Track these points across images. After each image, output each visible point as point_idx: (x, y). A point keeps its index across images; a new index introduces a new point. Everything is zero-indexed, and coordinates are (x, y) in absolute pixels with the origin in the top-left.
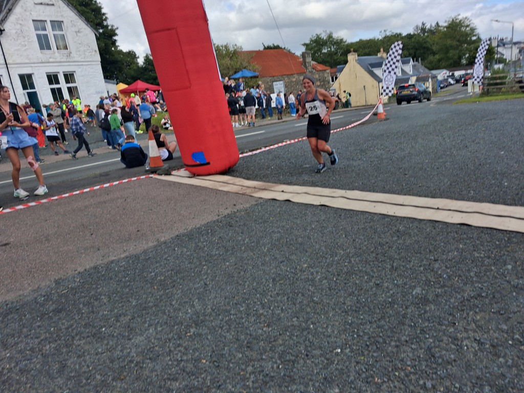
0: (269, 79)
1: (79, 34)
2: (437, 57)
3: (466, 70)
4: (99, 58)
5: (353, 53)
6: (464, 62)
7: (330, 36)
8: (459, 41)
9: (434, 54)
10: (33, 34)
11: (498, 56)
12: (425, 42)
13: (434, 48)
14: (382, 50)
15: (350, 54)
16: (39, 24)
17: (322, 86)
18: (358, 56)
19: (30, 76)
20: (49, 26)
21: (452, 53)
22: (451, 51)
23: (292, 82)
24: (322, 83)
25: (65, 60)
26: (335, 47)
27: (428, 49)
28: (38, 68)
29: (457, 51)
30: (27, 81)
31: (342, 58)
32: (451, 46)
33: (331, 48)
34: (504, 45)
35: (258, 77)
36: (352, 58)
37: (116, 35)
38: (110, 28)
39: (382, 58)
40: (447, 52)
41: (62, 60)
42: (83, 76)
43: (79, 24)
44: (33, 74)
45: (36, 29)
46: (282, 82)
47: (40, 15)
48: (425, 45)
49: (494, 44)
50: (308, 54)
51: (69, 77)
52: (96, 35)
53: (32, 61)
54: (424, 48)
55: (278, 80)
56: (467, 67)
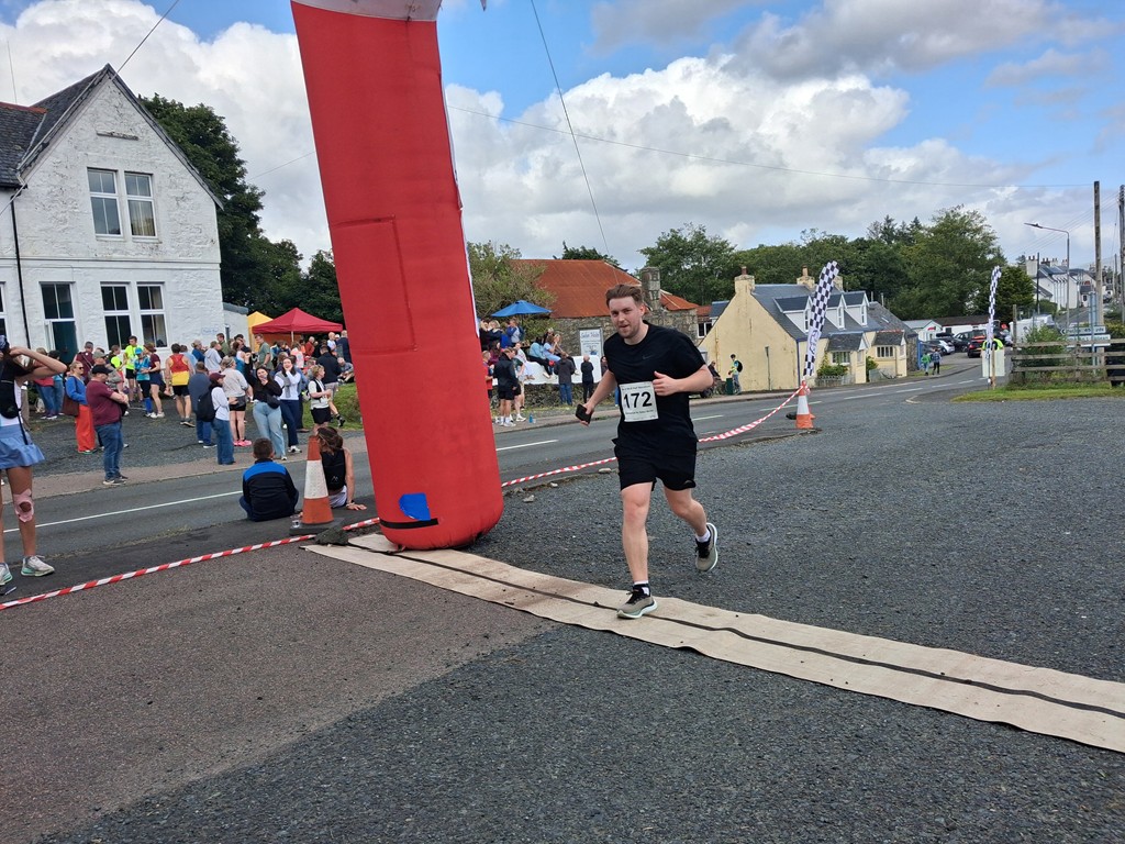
0: (570, 323)
1: (182, 204)
2: (916, 291)
3: (975, 323)
4: (217, 257)
5: (747, 276)
6: (970, 305)
7: (700, 236)
8: (959, 261)
9: (911, 284)
10: (85, 199)
11: (1041, 297)
12: (893, 260)
13: (911, 274)
14: (805, 271)
15: (740, 277)
16: (101, 177)
18: (756, 282)
19: (64, 288)
20: (121, 183)
21: (947, 286)
22: (945, 282)
25: (146, 257)
26: (709, 258)
27: (899, 274)
28: (86, 270)
29: (958, 283)
30: (57, 298)
31: (723, 283)
32: (945, 271)
33: (699, 260)
34: (1050, 275)
35: (548, 318)
36: (743, 284)
37: (258, 206)
38: (247, 191)
39: (804, 287)
41: (140, 257)
42: (178, 294)
43: (185, 182)
44: (72, 283)
45: (93, 188)
46: (598, 331)
47: (105, 159)
48: (891, 265)
49: (1031, 271)
50: (654, 273)
51: (149, 295)
52: (217, 206)
53: (75, 256)
54: (891, 271)
55: (590, 326)
56: (978, 317)
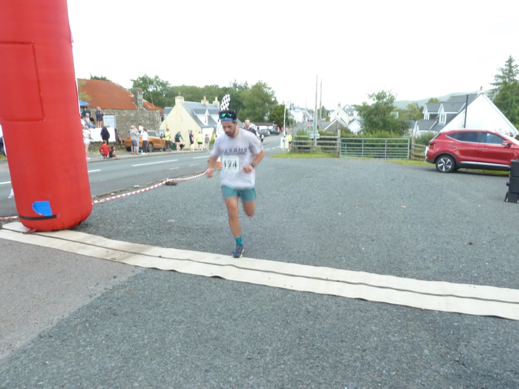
3: (268, 126)
5: (181, 97)
6: (266, 118)
8: (263, 100)
9: (244, 108)
11: (291, 117)
12: (238, 97)
13: (245, 104)
14: (205, 98)
15: (178, 97)
17: (152, 125)
18: (185, 100)
21: (258, 109)
22: (257, 108)
23: (122, 117)
24: (152, 123)
26: (161, 87)
29: (262, 109)
32: (257, 103)
33: (156, 87)
34: (294, 109)
36: (179, 100)
39: (204, 105)
40: (255, 108)
46: (112, 116)
48: (236, 99)
49: (287, 107)
50: (140, 91)
54: (237, 101)
55: (108, 113)
56: (269, 124)
